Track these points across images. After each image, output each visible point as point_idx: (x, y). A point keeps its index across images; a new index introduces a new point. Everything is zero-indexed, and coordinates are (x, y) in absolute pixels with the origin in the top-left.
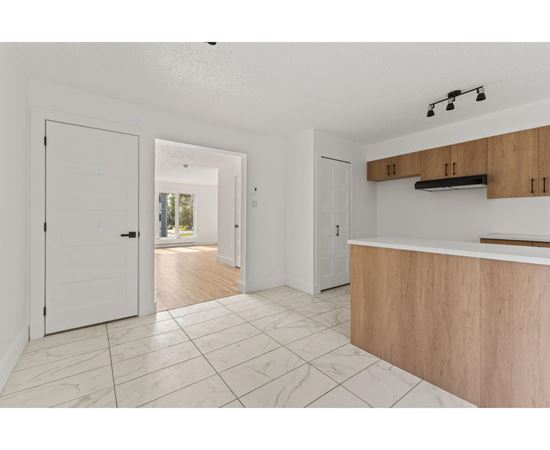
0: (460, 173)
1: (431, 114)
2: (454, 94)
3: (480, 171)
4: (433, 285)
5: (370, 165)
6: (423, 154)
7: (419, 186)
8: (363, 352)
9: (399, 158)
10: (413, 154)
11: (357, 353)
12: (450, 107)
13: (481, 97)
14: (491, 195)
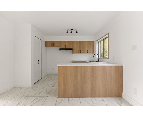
0: (68, 48)
1: (67, 32)
2: (72, 30)
3: (71, 48)
4: (82, 74)
5: (46, 42)
6: (60, 42)
7: (61, 49)
8: (63, 99)
9: (55, 41)
10: (58, 41)
11: (62, 100)
12: (71, 32)
13: (77, 32)
14: (73, 53)
